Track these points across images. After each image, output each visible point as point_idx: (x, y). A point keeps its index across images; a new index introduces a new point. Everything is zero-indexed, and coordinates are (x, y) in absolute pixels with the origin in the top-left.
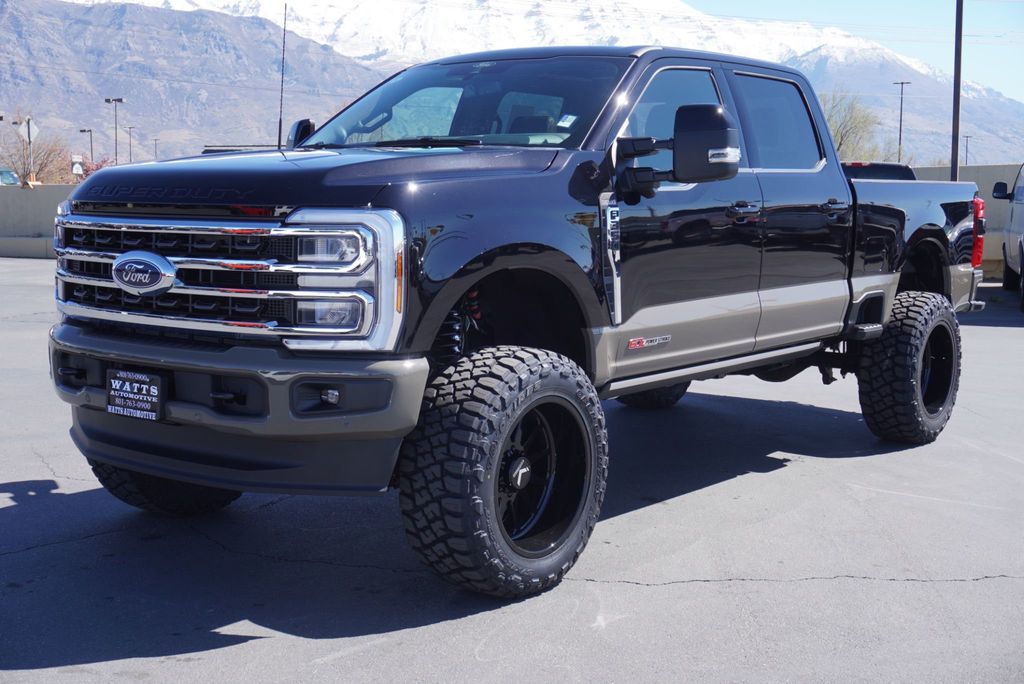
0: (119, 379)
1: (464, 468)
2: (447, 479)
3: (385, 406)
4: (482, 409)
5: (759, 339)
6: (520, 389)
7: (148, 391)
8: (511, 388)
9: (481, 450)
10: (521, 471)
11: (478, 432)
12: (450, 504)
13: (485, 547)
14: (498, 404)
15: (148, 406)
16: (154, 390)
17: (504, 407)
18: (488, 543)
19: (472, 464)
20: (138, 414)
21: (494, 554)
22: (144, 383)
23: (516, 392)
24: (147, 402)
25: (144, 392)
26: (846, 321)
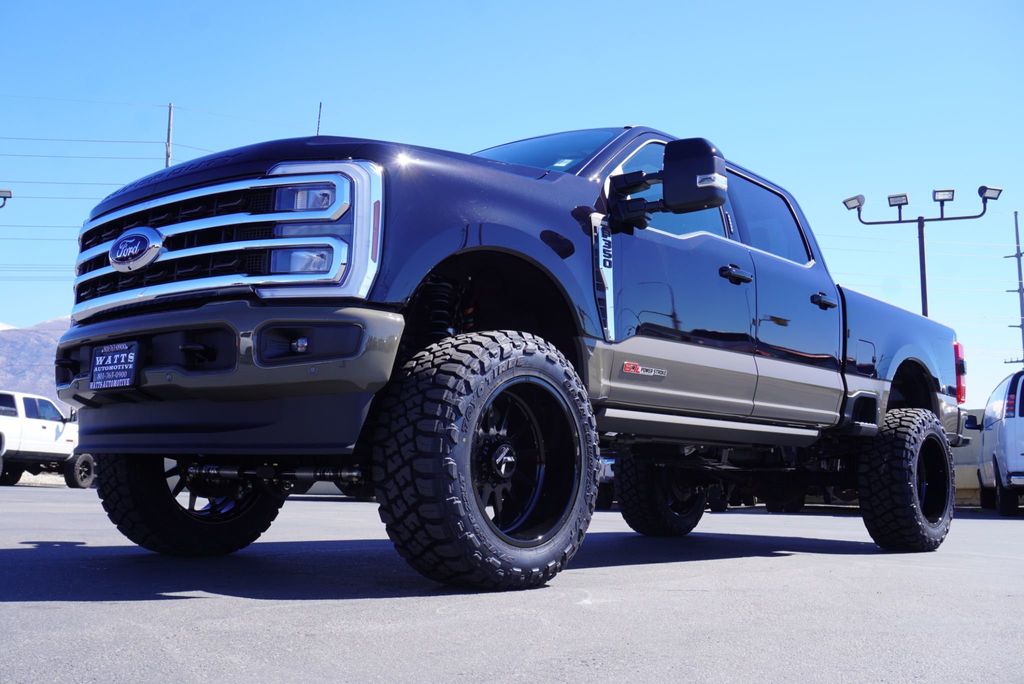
0: (102, 355)
1: (438, 426)
2: (420, 439)
3: (355, 351)
4: (461, 371)
5: (757, 403)
6: (502, 359)
7: (126, 359)
8: (491, 355)
9: (456, 409)
10: (505, 458)
11: (453, 390)
12: (421, 465)
13: (459, 517)
14: (476, 366)
15: (124, 374)
16: (131, 357)
17: (483, 371)
18: (463, 513)
19: (447, 422)
20: (115, 384)
21: (469, 527)
22: (123, 351)
23: (497, 360)
24: (124, 370)
25: (123, 361)
26: (842, 412)
